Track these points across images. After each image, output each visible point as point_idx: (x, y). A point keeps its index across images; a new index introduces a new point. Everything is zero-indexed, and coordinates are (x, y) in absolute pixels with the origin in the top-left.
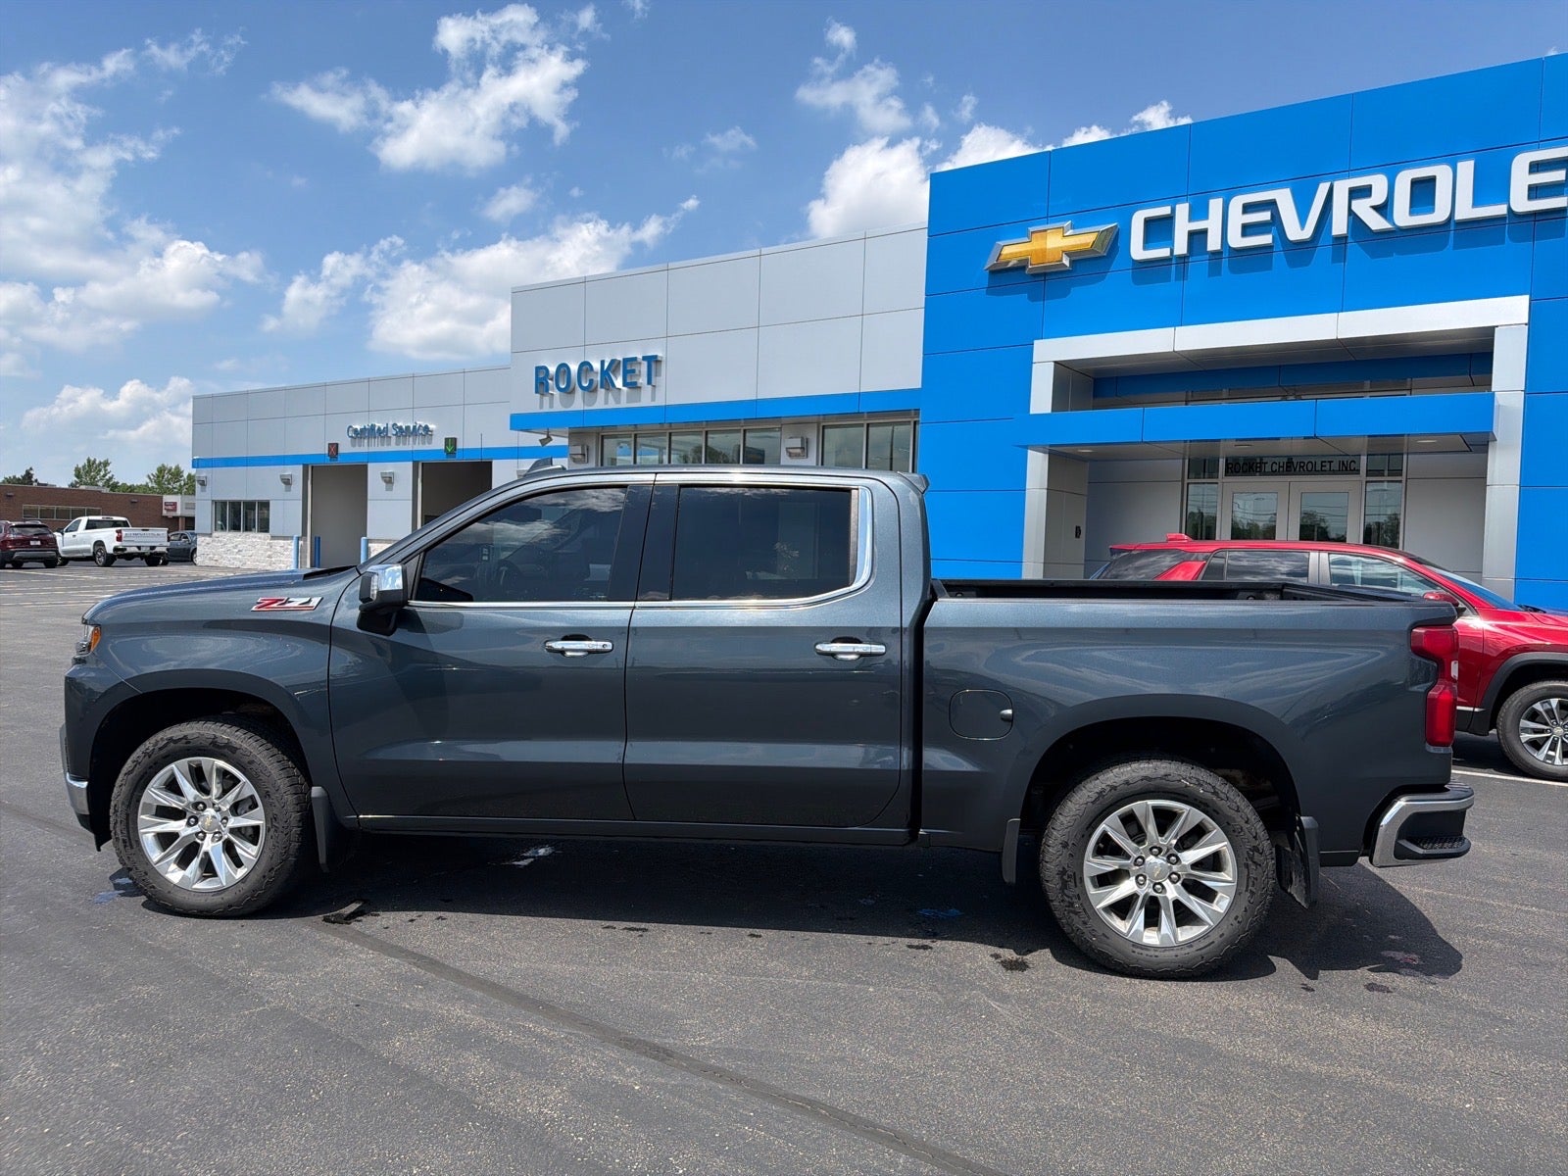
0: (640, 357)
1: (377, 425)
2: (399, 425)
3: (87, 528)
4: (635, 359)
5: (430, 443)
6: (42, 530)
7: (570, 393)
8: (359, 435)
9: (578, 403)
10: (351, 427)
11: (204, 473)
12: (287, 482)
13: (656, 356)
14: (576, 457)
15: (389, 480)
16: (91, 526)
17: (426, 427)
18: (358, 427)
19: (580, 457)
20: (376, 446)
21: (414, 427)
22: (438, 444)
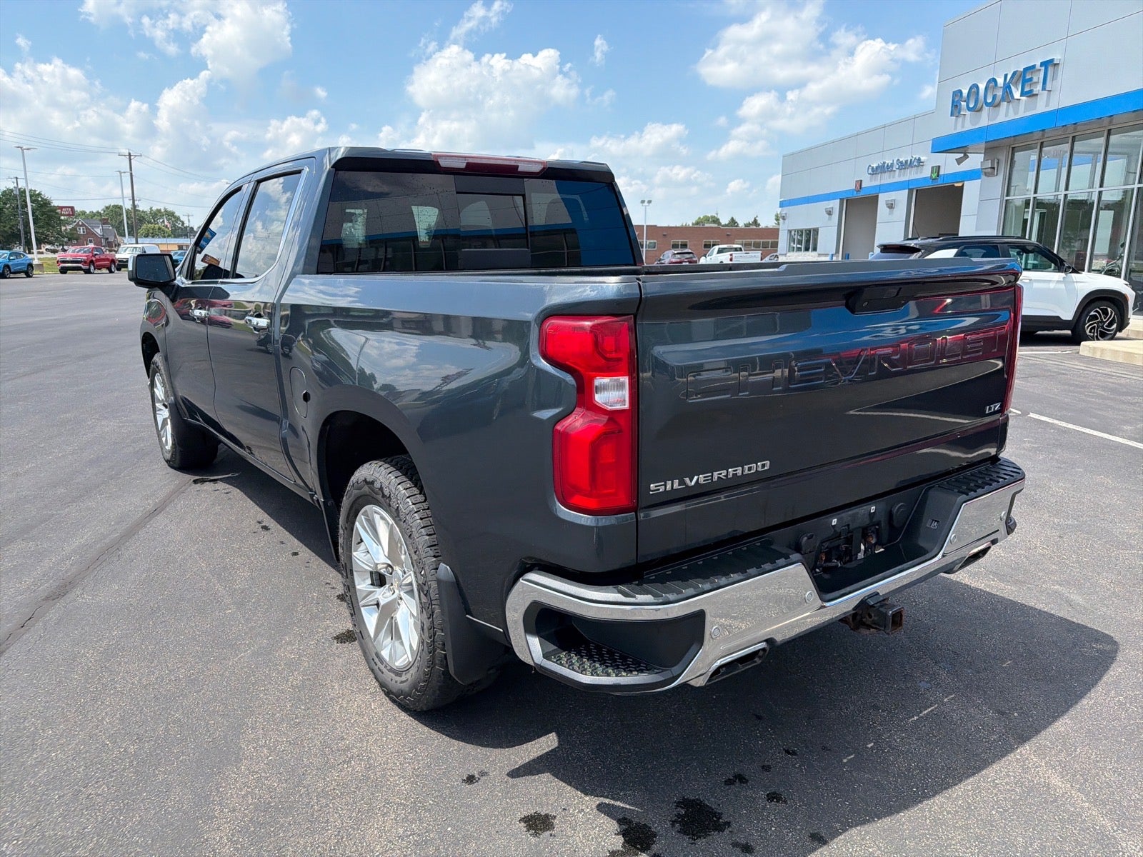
0: (1038, 64)
1: (887, 162)
2: (901, 160)
3: (718, 253)
4: (1034, 67)
5: (921, 173)
6: (691, 255)
7: (977, 111)
8: (875, 171)
9: (985, 120)
10: (870, 166)
11: (786, 210)
12: (829, 213)
13: (1052, 60)
14: (986, 171)
15: (891, 206)
16: (720, 251)
17: (919, 159)
18: (875, 165)
19: (989, 170)
20: (885, 179)
21: (911, 160)
22: (926, 173)
